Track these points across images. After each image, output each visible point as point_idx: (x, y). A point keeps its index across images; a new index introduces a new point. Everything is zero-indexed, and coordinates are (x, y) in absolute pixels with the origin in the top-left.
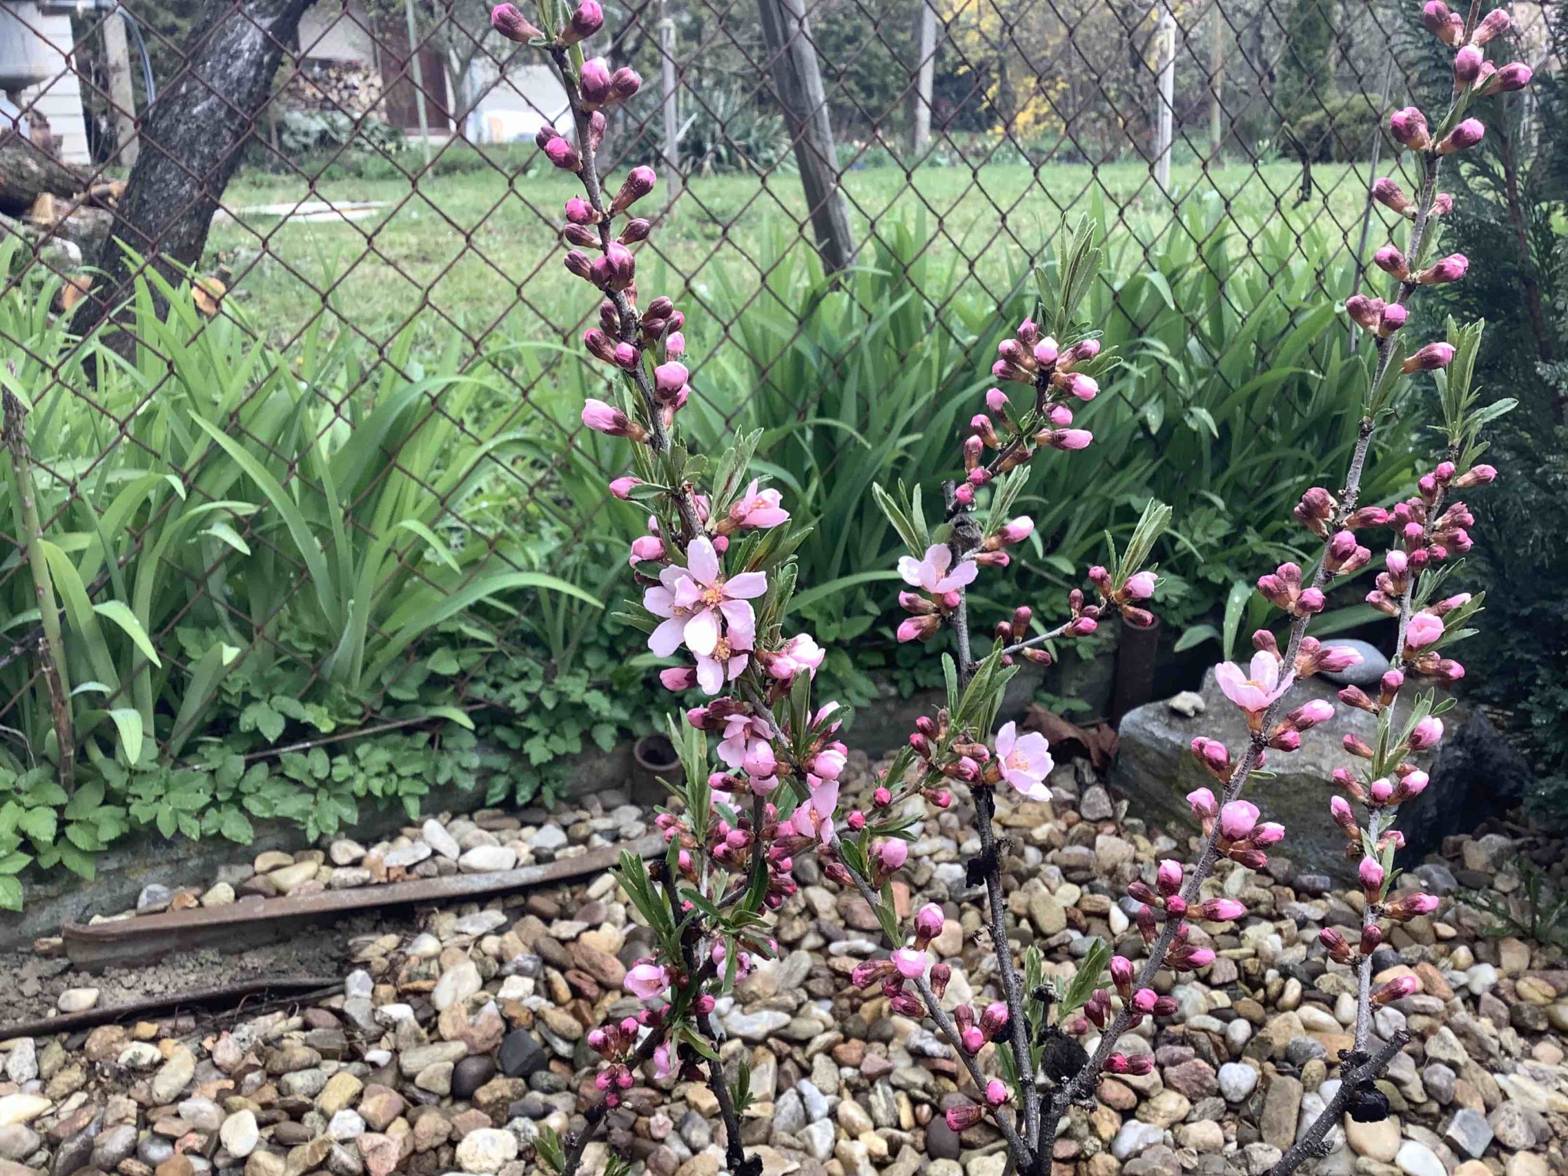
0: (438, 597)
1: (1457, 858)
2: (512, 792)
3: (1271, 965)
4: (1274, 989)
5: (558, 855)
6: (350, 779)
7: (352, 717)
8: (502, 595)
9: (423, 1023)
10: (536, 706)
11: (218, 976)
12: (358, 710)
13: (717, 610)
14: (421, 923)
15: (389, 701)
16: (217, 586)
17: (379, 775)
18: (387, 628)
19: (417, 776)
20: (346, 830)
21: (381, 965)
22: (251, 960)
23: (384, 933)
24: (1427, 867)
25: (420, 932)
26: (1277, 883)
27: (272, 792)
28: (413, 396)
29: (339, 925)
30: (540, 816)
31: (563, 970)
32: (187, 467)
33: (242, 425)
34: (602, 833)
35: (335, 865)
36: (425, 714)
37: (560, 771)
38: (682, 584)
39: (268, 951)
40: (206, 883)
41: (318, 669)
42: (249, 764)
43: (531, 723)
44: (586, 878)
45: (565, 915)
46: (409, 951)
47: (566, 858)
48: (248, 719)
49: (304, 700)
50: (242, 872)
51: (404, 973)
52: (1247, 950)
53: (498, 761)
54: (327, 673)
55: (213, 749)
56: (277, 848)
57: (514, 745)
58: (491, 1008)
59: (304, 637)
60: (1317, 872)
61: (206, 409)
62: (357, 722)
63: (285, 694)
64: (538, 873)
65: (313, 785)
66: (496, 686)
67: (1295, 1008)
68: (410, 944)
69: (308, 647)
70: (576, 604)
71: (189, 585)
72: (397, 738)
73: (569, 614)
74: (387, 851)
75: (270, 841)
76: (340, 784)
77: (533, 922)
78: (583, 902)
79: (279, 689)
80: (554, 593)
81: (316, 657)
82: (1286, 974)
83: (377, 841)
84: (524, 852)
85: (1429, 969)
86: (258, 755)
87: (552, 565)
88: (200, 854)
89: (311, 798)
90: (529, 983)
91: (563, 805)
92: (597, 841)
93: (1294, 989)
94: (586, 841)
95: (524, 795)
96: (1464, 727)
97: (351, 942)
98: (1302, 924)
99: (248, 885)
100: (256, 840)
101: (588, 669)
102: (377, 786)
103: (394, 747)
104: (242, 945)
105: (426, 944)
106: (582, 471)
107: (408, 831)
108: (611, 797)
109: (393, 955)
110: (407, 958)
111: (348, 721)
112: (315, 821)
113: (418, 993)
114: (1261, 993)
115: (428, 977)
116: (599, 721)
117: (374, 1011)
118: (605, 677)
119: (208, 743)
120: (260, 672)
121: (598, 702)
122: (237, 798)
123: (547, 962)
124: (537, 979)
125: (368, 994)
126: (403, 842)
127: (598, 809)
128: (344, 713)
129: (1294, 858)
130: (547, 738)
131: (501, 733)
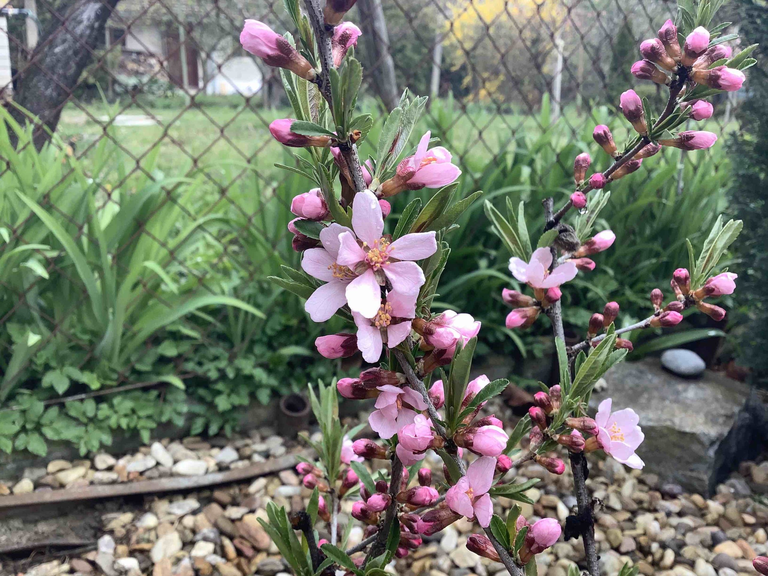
0: (166, 309)
1: (748, 476)
2: (206, 427)
3: (654, 540)
4: (658, 556)
5: (232, 466)
6: (108, 418)
7: (111, 380)
8: (205, 309)
9: (144, 571)
10: (223, 376)
11: (21, 537)
12: (115, 376)
13: (380, 272)
14: (147, 507)
15: (135, 372)
16: (31, 297)
17: (126, 416)
18: (135, 328)
19: (149, 417)
20: (103, 448)
21: (120, 532)
22: (43, 527)
23: (124, 512)
24: (733, 481)
25: (146, 512)
26: (651, 489)
27: (58, 425)
28: (156, 189)
29: (98, 506)
30: (222, 442)
31: (231, 538)
32: (15, 227)
33: (52, 202)
34: (260, 453)
35: (96, 469)
36: (155, 380)
37: (236, 415)
38: (345, 238)
39: (53, 521)
40: (16, 478)
41: (92, 350)
42: (47, 407)
43: (220, 386)
44: (249, 481)
45: (235, 503)
46: (138, 524)
47: (237, 468)
48: (48, 379)
49: (83, 369)
50: (39, 472)
51: (134, 538)
52: (639, 531)
53: (198, 409)
54: (97, 352)
55: (25, 397)
56: (63, 458)
57: (209, 398)
58: (186, 562)
59: (85, 331)
60: (673, 483)
61: (29, 191)
62: (114, 383)
63: (72, 365)
64: (219, 477)
65: (85, 420)
66: (200, 364)
67: (671, 567)
68: (139, 520)
69: (86, 337)
70: (250, 317)
71: (15, 298)
72: (138, 394)
73: (245, 322)
74: (129, 462)
75: (59, 454)
76: (102, 421)
77: (215, 508)
78: (247, 495)
79: (67, 362)
80: (237, 310)
81: (92, 343)
82: (664, 546)
83: (124, 454)
84: (212, 464)
85: (744, 543)
86: (53, 401)
87: (236, 293)
88: (14, 461)
89: (83, 429)
90: (210, 547)
91: (237, 436)
92: (257, 458)
93: (670, 556)
94: (249, 458)
95: (213, 429)
96: (748, 400)
97: (104, 517)
98: (669, 514)
99: (43, 481)
100: (49, 453)
101: (255, 356)
102: (124, 423)
103: (135, 399)
104: (37, 517)
105: (149, 520)
106: (255, 239)
107: (143, 449)
108: (266, 431)
109: (128, 527)
110: (137, 529)
111: (109, 383)
112: (86, 443)
113: (142, 551)
114: (650, 558)
115: (149, 541)
116: (259, 386)
117: (114, 562)
118: (264, 360)
119: (23, 394)
120: (57, 352)
121: (260, 374)
122: (38, 428)
123: (222, 533)
124: (216, 544)
125: (111, 551)
126: (139, 456)
127: (257, 438)
128: (106, 378)
129: (660, 475)
130: (229, 395)
131: (202, 392)
